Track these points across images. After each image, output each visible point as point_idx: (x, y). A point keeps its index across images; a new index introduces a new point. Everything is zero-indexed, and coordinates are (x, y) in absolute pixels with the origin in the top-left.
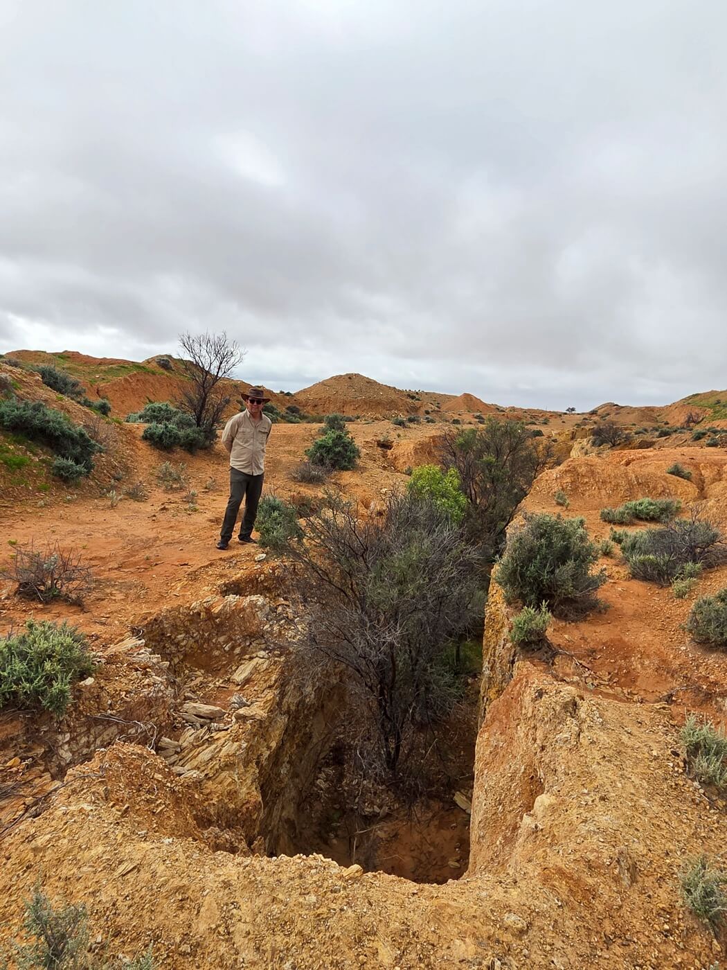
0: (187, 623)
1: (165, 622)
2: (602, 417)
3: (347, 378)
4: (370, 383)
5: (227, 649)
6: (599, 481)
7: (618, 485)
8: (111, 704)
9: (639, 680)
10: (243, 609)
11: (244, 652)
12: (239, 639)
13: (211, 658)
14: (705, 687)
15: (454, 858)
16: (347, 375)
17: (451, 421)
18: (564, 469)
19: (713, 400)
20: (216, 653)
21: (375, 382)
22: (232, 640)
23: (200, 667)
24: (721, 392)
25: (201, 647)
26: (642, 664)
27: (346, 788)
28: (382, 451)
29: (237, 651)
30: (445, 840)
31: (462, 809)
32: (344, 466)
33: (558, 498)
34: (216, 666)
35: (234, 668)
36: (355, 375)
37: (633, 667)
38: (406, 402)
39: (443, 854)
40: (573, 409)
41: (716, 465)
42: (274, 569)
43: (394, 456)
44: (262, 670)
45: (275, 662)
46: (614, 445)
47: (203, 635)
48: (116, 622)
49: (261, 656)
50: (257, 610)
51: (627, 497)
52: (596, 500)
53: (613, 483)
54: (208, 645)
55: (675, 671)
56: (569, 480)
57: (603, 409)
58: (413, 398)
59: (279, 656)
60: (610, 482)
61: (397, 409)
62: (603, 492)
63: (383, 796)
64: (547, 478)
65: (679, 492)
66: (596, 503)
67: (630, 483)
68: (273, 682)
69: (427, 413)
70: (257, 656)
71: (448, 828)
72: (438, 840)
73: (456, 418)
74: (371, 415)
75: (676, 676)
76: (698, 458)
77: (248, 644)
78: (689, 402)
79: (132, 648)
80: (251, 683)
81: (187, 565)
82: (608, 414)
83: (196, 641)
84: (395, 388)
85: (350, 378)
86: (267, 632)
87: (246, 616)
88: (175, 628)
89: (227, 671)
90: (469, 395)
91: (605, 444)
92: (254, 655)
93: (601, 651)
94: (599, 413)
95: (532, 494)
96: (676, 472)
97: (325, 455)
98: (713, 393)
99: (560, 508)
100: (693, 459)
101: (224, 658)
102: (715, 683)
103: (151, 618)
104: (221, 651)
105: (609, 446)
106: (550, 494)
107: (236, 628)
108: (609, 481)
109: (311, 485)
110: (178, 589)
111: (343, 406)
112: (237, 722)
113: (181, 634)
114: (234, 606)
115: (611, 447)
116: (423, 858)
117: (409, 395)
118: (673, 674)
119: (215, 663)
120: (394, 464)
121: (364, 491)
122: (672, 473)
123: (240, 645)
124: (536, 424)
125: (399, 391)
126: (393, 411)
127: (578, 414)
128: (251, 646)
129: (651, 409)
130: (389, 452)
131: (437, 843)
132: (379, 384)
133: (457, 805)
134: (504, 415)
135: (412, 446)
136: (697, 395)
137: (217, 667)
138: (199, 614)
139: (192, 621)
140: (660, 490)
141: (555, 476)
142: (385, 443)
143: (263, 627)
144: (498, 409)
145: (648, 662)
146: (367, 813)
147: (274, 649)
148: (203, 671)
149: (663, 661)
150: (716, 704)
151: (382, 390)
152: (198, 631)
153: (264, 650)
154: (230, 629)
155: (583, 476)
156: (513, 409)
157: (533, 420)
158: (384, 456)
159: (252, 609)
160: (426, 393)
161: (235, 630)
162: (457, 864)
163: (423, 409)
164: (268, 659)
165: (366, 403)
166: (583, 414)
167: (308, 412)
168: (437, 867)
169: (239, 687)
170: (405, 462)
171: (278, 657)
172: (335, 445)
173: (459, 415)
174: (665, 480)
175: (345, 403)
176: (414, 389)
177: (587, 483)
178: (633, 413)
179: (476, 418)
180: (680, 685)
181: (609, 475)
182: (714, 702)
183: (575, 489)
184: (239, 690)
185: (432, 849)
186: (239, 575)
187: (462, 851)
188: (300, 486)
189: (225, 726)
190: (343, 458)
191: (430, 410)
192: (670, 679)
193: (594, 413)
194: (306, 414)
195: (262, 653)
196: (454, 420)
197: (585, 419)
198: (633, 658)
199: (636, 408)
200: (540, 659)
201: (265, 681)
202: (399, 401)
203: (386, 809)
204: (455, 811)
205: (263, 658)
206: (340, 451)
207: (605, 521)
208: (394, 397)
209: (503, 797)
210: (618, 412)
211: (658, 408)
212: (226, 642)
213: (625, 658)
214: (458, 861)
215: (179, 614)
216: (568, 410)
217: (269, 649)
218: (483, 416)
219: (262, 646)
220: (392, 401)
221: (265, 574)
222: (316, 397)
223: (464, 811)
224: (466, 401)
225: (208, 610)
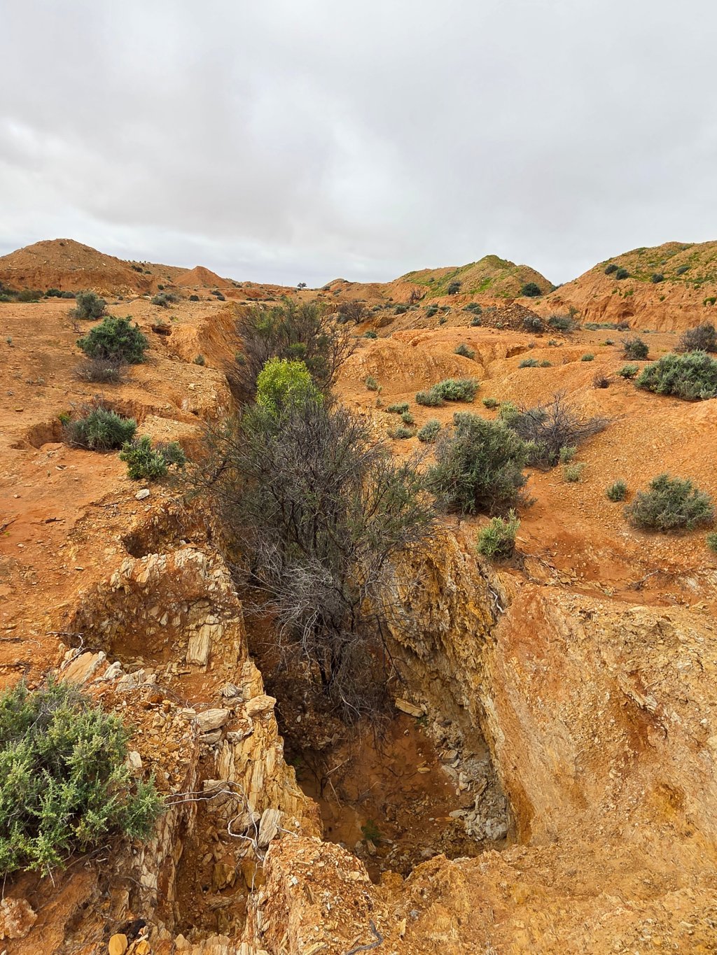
0: (109, 604)
1: (86, 611)
2: (335, 294)
3: (58, 244)
4: (89, 251)
5: (164, 622)
6: (402, 364)
7: (418, 367)
8: (170, 778)
9: (600, 570)
10: (179, 571)
11: (184, 622)
12: (174, 607)
13: (145, 639)
14: (666, 570)
15: (421, 764)
16: (57, 240)
17: (189, 297)
18: (369, 353)
19: (427, 278)
20: (152, 631)
21: (95, 251)
22: (165, 610)
23: (137, 653)
24: (434, 270)
25: (128, 629)
26: (597, 555)
27: (292, 728)
28: (160, 337)
29: (177, 621)
30: (405, 749)
31: (407, 714)
32: (134, 359)
33: (369, 383)
34: (155, 647)
35: (182, 645)
36: (68, 240)
37: (590, 559)
38: (135, 275)
39: (407, 763)
40: (304, 285)
41: (489, 344)
42: (166, 507)
43: (176, 343)
44: (218, 639)
45: (229, 625)
46: (358, 322)
47: (130, 613)
48: (33, 632)
49: (212, 623)
50: (198, 568)
51: (427, 378)
52: (401, 383)
53: (414, 365)
54: (138, 624)
55: (632, 558)
56: (375, 364)
57: (335, 285)
58: (139, 270)
59: (231, 617)
60: (412, 365)
61: (125, 283)
62: (407, 375)
63: (329, 724)
64: (354, 363)
65: (469, 371)
66: (402, 386)
67: (428, 364)
68: (238, 651)
69: (161, 288)
70: (205, 623)
71: (403, 737)
72: (397, 751)
73: (193, 294)
74: (96, 289)
75: (631, 562)
76: (474, 339)
77: (186, 610)
78: (408, 279)
79: (96, 670)
80: (214, 658)
81: (54, 520)
82: (340, 291)
83: (122, 623)
84: (116, 258)
85: (62, 244)
86: (213, 593)
87: (183, 578)
88: (97, 614)
89: (173, 651)
90: (203, 268)
91: (349, 321)
92: (200, 622)
93: (554, 547)
94: (331, 288)
95: (341, 380)
96: (463, 352)
97: (108, 346)
98: (427, 271)
99: (372, 393)
100: (469, 339)
101: (162, 635)
102: (675, 565)
103: (72, 612)
104: (156, 627)
105: (354, 323)
106: (359, 379)
107: (169, 595)
108: (410, 363)
109: (107, 385)
110: (74, 559)
111: (59, 280)
112: (254, 721)
113: (104, 620)
114: (166, 568)
115: (356, 324)
116: (387, 772)
117: (134, 267)
118: (629, 560)
119: (153, 644)
120: (178, 352)
121: (170, 388)
122: (460, 353)
123: (176, 614)
124: (274, 300)
125: (121, 261)
126: (122, 286)
127: (312, 290)
128: (191, 612)
129: (376, 286)
130: (168, 339)
131: (396, 753)
132: (100, 253)
133: (401, 711)
134: (241, 291)
135: (195, 331)
136: (415, 272)
137: (158, 648)
138: (122, 589)
139: (113, 600)
140: (454, 371)
141: (361, 360)
142: (160, 327)
143: (208, 587)
144: (235, 284)
145: (602, 552)
146: (322, 747)
147: (223, 610)
148: (141, 658)
149: (616, 549)
150: (678, 583)
151: (105, 261)
152: (123, 610)
153: (212, 613)
154: (162, 597)
155: (387, 360)
156: (249, 284)
157: (271, 296)
158: (165, 343)
159: (192, 569)
160: (154, 266)
161: (167, 597)
162: (427, 769)
163: (156, 284)
164: (219, 623)
165: (87, 276)
166: (316, 290)
167: (14, 286)
168: (406, 777)
169: (205, 669)
170: (190, 350)
171: (229, 618)
172: (119, 334)
173: (195, 290)
174: (457, 360)
175: (61, 276)
176: (138, 260)
177: (391, 366)
178: (361, 289)
179: (213, 294)
180: (640, 569)
181: (410, 358)
182: (676, 582)
183: (381, 374)
184: (207, 672)
185: (393, 761)
186: (134, 524)
187: (425, 754)
188: (94, 387)
189: (245, 731)
190: (131, 349)
191: (163, 285)
192: (627, 566)
193: (326, 289)
194: (11, 289)
195: (211, 619)
196: (192, 296)
197: (319, 295)
198: (586, 551)
199: (364, 284)
200: (514, 567)
201: (230, 652)
202: (127, 274)
203: (337, 736)
204: (402, 717)
205: (214, 624)
206: (126, 342)
207: (420, 404)
208: (120, 269)
209: (595, 727)
210: (348, 288)
211: (382, 284)
212: (160, 615)
213: (580, 551)
214: (425, 766)
215: (98, 595)
216: (299, 286)
217: (216, 612)
218: (221, 292)
219: (206, 609)
220: (119, 274)
221: (158, 515)
222: (21, 267)
223: (410, 714)
224: (200, 275)
225: (132, 581)
